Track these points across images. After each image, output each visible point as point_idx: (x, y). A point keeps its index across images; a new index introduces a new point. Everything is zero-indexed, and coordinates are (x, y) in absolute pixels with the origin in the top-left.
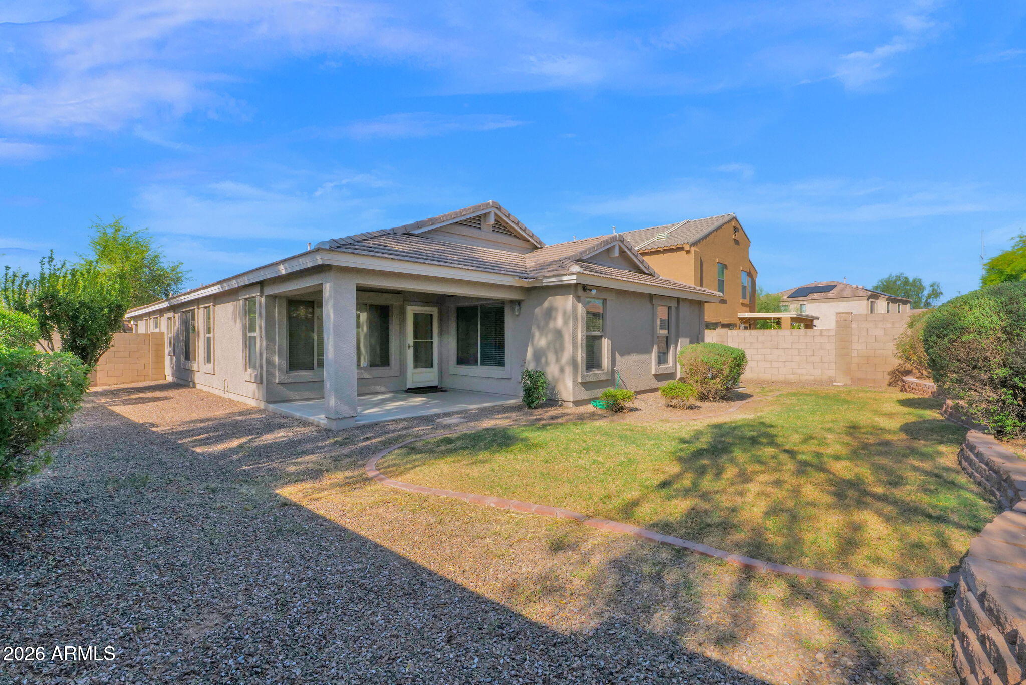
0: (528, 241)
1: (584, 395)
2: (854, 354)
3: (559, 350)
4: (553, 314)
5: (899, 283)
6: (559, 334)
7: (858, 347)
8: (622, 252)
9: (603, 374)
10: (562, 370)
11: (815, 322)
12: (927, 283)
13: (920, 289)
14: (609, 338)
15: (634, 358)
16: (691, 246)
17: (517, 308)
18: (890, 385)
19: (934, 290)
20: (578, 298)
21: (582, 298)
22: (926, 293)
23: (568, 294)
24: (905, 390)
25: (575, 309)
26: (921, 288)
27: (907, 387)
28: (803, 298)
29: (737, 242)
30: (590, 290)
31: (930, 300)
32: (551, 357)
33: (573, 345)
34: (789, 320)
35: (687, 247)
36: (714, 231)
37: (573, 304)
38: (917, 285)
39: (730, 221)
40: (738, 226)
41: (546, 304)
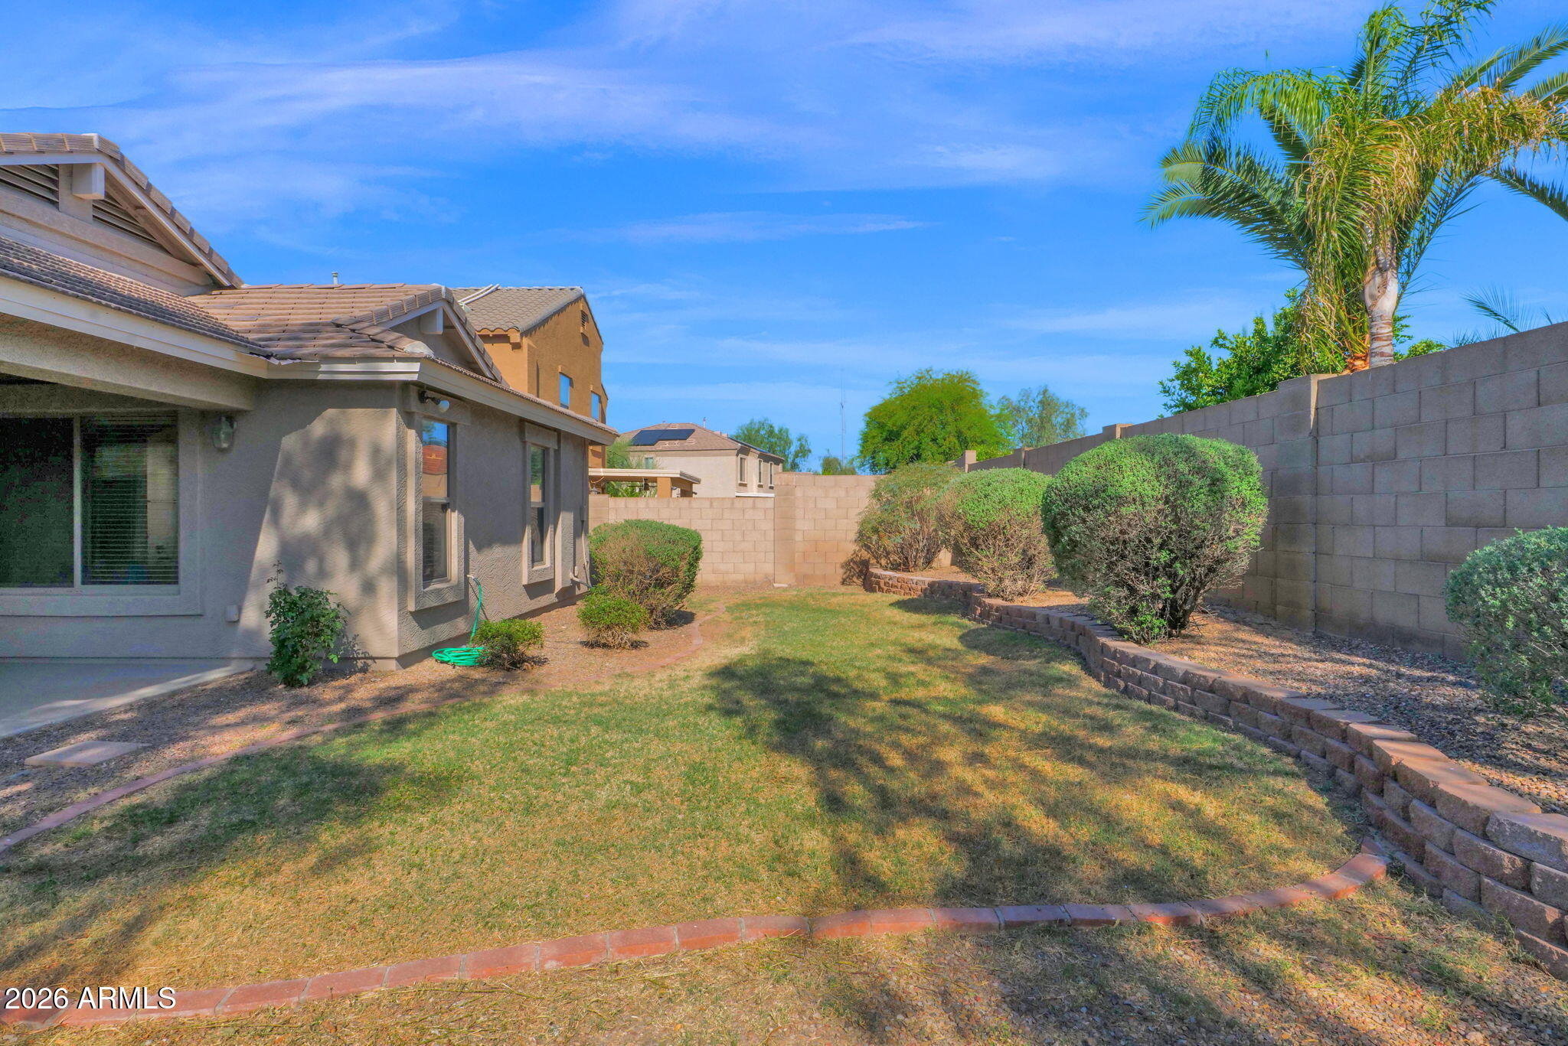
0: (195, 264)
1: (418, 639)
2: (798, 537)
3: (358, 539)
4: (343, 455)
5: (762, 432)
6: (359, 501)
7: (804, 526)
8: (448, 326)
9: (451, 588)
10: (369, 588)
11: (695, 488)
12: (793, 436)
13: (786, 442)
14: (460, 512)
15: (497, 552)
16: (522, 335)
17: (225, 428)
18: (843, 583)
19: (801, 446)
20: (409, 419)
21: (416, 417)
22: (793, 448)
23: (387, 405)
24: (880, 587)
25: (401, 443)
26: (788, 443)
27: (882, 585)
28: (649, 448)
29: (585, 339)
30: (436, 401)
31: (798, 460)
32: (339, 558)
33: (398, 525)
34: (669, 483)
35: (515, 337)
36: (554, 314)
37: (398, 428)
38: (783, 438)
39: (576, 300)
40: (588, 313)
41: (318, 428)
